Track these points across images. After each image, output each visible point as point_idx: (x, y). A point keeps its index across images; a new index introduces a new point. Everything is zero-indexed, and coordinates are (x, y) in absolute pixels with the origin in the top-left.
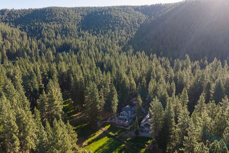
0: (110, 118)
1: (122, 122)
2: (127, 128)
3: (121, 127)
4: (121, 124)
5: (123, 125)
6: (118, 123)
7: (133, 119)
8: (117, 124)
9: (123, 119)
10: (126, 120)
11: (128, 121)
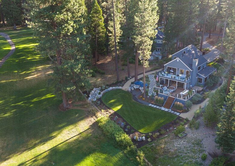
0: (133, 80)
1: (167, 92)
2: (183, 116)
3: (163, 109)
4: (163, 98)
5: (169, 102)
6: (153, 96)
7: (205, 85)
8: (152, 99)
9: (173, 82)
10: (181, 86)
11: (190, 89)
